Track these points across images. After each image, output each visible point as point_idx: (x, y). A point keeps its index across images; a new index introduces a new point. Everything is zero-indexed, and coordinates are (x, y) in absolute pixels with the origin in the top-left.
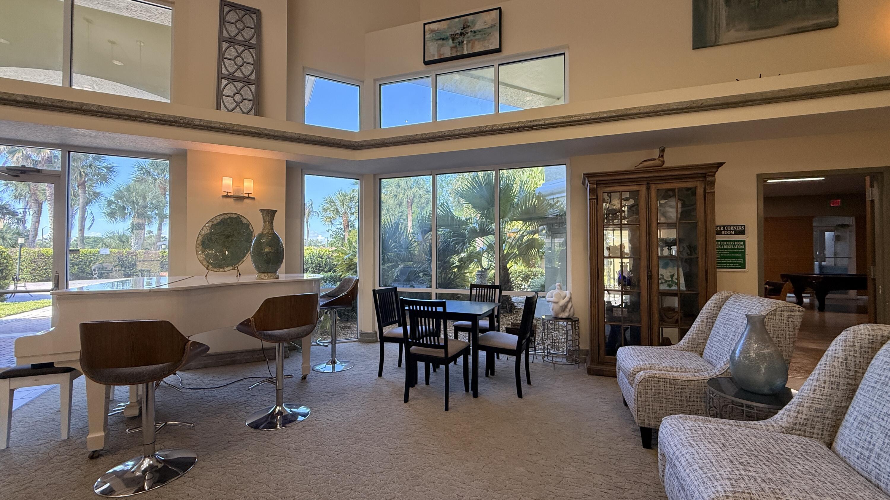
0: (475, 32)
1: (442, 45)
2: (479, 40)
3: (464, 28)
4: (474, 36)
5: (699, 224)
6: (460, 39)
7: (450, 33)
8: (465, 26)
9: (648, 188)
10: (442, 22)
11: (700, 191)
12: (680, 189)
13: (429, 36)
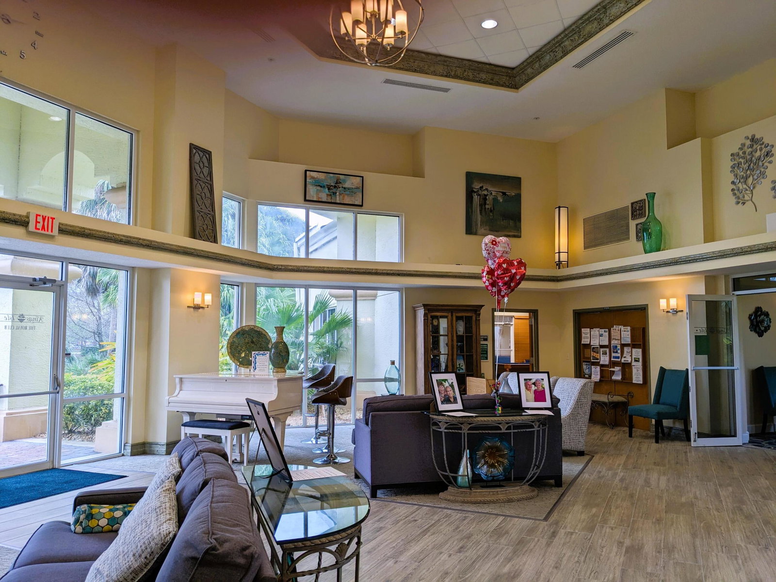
0: (345, 188)
1: (320, 191)
2: (348, 195)
3: (337, 183)
4: (345, 191)
5: (474, 336)
6: (334, 190)
7: (327, 184)
8: (338, 182)
9: (452, 315)
10: (320, 173)
11: (474, 318)
12: (466, 317)
13: (310, 181)
